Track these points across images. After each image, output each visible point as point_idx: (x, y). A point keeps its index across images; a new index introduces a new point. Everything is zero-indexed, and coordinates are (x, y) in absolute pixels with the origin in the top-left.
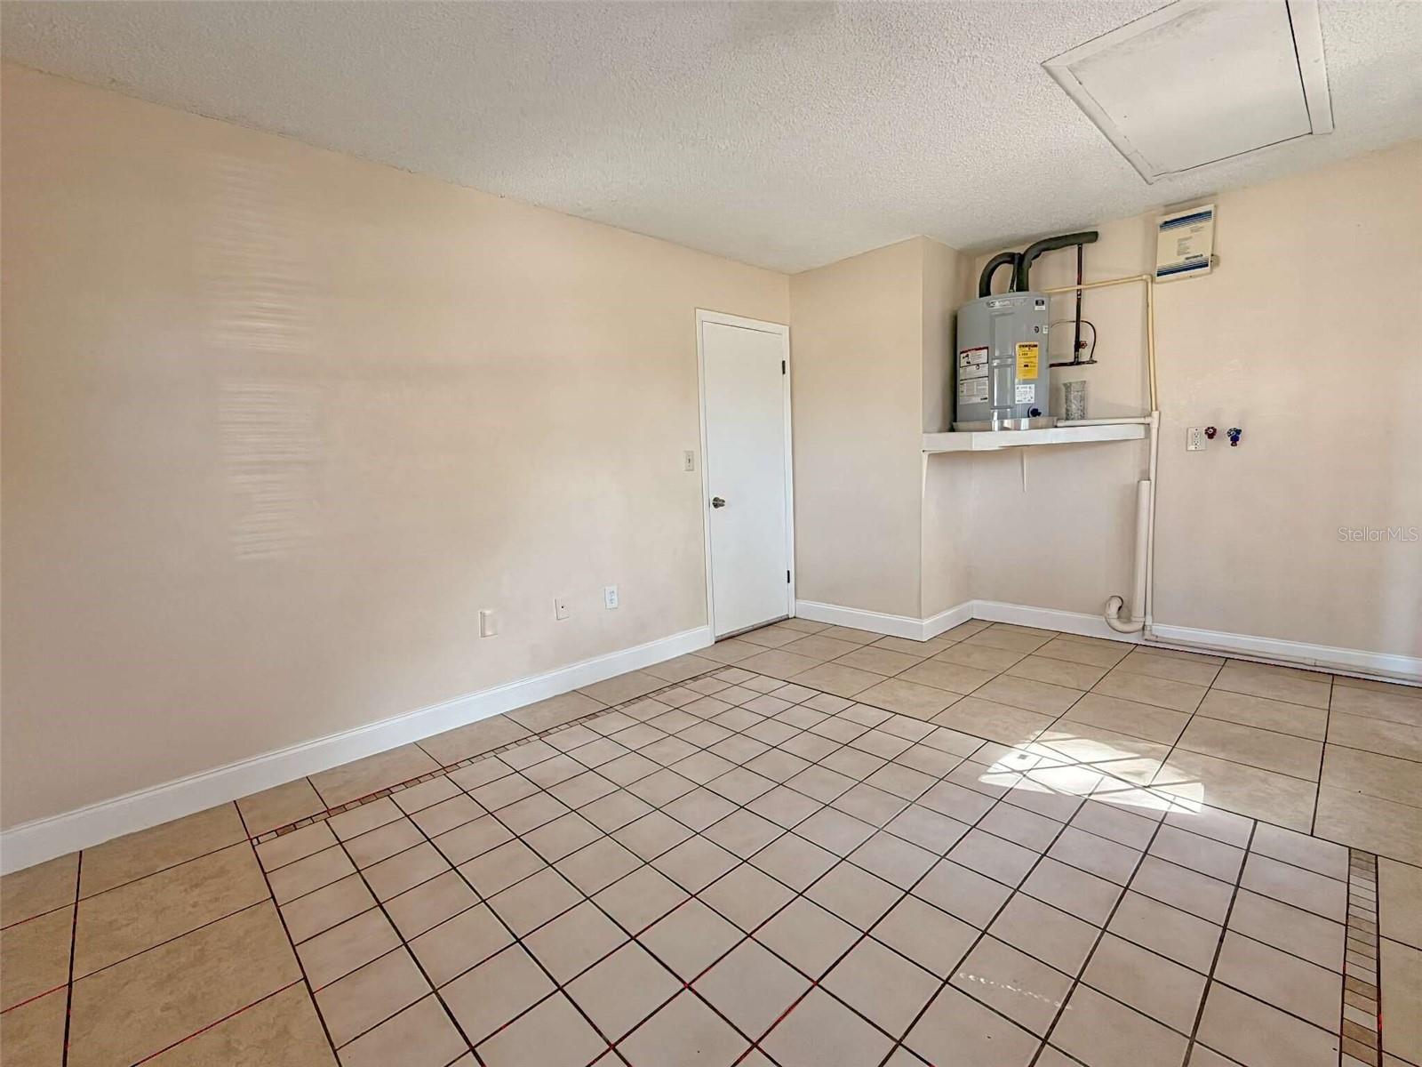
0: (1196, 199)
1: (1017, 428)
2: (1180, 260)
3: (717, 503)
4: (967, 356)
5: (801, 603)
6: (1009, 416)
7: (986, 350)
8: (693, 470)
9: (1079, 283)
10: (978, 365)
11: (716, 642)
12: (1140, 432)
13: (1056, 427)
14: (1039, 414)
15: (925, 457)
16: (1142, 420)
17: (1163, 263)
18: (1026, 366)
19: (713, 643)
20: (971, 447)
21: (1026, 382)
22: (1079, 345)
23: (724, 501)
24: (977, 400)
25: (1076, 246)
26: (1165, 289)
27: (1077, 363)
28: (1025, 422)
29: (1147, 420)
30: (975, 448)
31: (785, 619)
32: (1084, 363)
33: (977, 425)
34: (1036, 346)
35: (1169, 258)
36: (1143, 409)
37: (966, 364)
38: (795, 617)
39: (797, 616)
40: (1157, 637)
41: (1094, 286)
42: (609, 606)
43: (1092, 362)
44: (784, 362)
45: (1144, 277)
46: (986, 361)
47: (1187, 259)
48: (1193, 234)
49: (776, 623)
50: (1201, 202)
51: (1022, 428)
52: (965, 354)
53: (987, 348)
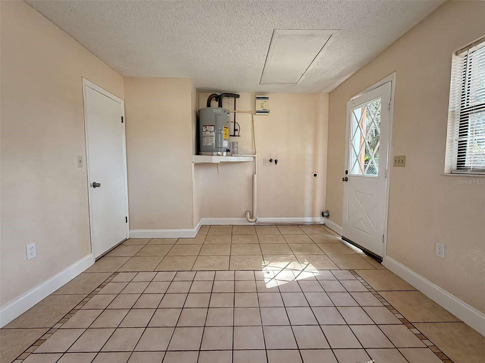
0: (264, 93)
1: (222, 155)
2: (261, 110)
3: (95, 185)
4: (206, 128)
5: (132, 231)
6: (220, 151)
7: (214, 127)
8: (82, 167)
9: (235, 110)
10: (211, 131)
11: (96, 261)
12: (252, 159)
13: (232, 156)
14: (229, 151)
15: (193, 164)
16: (253, 156)
17: (257, 109)
18: (226, 134)
19: (95, 262)
20: (212, 161)
21: (225, 140)
22: (235, 130)
23: (100, 184)
24: (210, 144)
25: (234, 98)
26: (257, 117)
27: (234, 136)
28: (225, 153)
29: (255, 156)
30: (214, 162)
31: (126, 240)
32: (237, 136)
33: (210, 153)
34: (228, 128)
35: (259, 108)
36: (253, 152)
37: (205, 131)
38: (129, 239)
39: (130, 238)
40: (259, 222)
41: (239, 112)
42: (30, 257)
43: (239, 136)
44: (122, 117)
45: (252, 112)
46: (214, 130)
47: (263, 109)
48: (264, 103)
49: (121, 243)
50: (265, 94)
51: (224, 156)
52: (205, 127)
53: (214, 126)
